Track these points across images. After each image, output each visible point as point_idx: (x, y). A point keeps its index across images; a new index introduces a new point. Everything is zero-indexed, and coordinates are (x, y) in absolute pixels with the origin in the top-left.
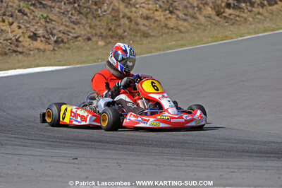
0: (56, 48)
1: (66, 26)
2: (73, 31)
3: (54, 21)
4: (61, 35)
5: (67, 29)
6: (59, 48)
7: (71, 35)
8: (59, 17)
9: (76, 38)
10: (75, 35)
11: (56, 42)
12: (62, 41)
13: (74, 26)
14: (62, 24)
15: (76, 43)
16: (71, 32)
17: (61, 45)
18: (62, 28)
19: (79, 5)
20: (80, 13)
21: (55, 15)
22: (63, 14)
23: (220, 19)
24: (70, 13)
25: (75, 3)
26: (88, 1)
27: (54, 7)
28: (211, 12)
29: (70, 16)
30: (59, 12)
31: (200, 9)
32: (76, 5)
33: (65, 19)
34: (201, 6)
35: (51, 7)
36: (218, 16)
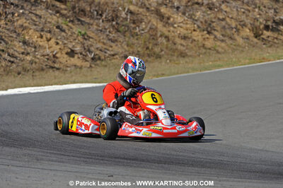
0: (93, 66)
1: (104, 44)
2: (110, 49)
3: (92, 38)
4: (98, 52)
5: (105, 47)
6: (96, 65)
7: (108, 52)
8: (97, 34)
9: (113, 55)
10: (112, 53)
11: (93, 59)
12: (99, 59)
13: (112, 44)
14: (99, 42)
15: (113, 61)
16: (108, 50)
17: (98, 62)
18: (99, 45)
19: (117, 23)
20: (118, 31)
21: (93, 32)
22: (101, 31)
23: (258, 41)
24: (108, 31)
25: (113, 20)
26: (126, 19)
27: (92, 25)
28: (248, 34)
29: (108, 33)
30: (97, 30)
31: (238, 30)
32: (114, 23)
33: (103, 37)
34: (239, 27)
35: (89, 24)
36: (256, 37)
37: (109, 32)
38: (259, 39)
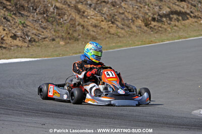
0: (30, 46)
1: (38, 30)
2: (42, 34)
3: (29, 26)
4: (33, 36)
5: (38, 32)
6: (32, 45)
8: (32, 23)
9: (44, 38)
10: (44, 37)
11: (30, 41)
12: (34, 41)
13: (44, 30)
14: (34, 29)
15: (44, 42)
16: (41, 35)
17: (34, 43)
18: (35, 31)
19: (47, 16)
20: (48, 21)
21: (30, 22)
22: (36, 21)
23: (147, 29)
24: (40, 21)
25: (44, 14)
26: (53, 13)
27: (29, 17)
28: (141, 24)
29: (40, 23)
30: (33, 20)
31: (133, 21)
32: (45, 15)
33: (37, 25)
34: (134, 18)
35: (27, 16)
36: (146, 26)
37: (42, 22)
38: (148, 28)
